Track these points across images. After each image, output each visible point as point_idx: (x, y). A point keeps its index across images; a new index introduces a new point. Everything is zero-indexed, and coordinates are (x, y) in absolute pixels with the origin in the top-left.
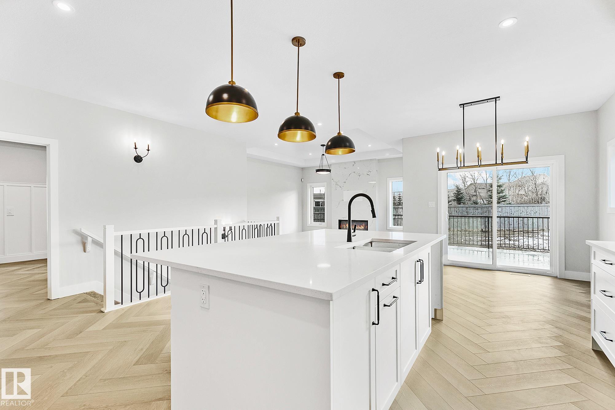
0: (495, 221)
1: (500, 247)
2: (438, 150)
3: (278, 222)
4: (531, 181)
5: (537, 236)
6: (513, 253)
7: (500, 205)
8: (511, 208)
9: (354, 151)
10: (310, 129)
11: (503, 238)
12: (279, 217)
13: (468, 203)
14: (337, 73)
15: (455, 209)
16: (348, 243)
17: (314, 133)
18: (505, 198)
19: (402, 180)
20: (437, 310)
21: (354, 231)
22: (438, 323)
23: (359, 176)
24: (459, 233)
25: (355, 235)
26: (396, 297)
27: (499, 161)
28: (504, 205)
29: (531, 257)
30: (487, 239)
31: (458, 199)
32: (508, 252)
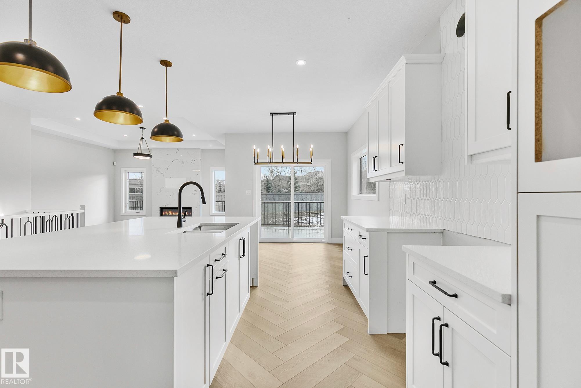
0: (293, 205)
1: (296, 225)
2: (255, 147)
3: (83, 211)
4: (314, 176)
5: (317, 216)
6: (303, 229)
7: (296, 193)
8: (302, 195)
9: (182, 140)
10: (135, 112)
11: (297, 219)
12: (84, 206)
13: (274, 191)
14: (165, 61)
15: (265, 196)
16: (178, 229)
17: (141, 118)
18: (299, 188)
19: (225, 170)
20: (254, 279)
21: (184, 217)
22: (254, 289)
23: (183, 163)
24: (269, 216)
25: (185, 221)
26: (225, 270)
27: (295, 161)
28: (298, 194)
29: (314, 231)
30: (287, 219)
31: (267, 188)
32: (300, 229)
